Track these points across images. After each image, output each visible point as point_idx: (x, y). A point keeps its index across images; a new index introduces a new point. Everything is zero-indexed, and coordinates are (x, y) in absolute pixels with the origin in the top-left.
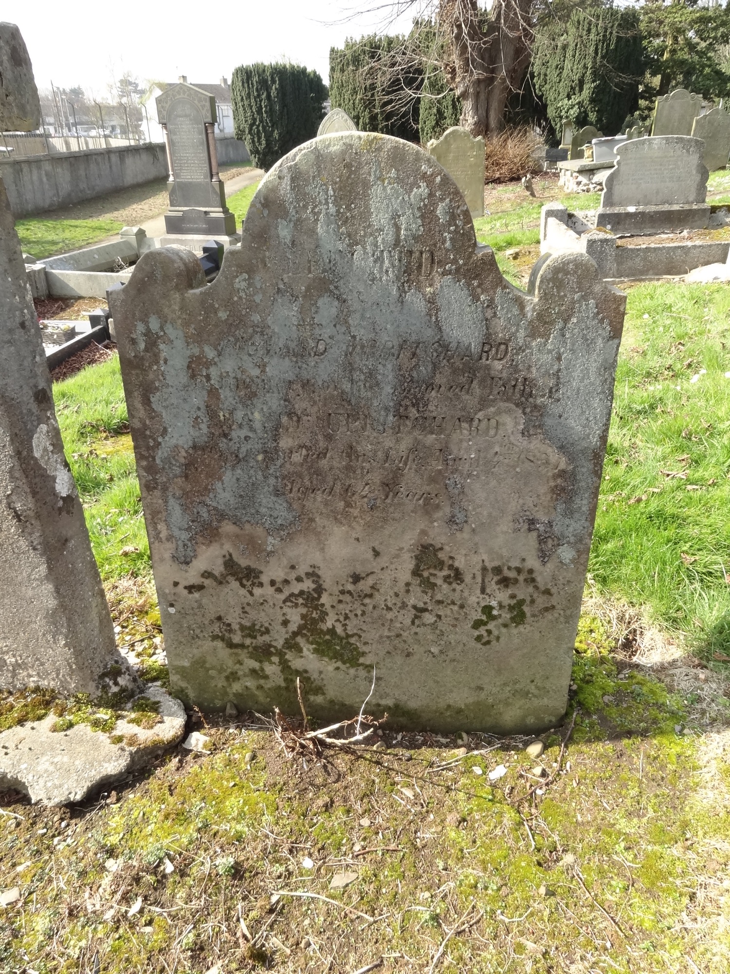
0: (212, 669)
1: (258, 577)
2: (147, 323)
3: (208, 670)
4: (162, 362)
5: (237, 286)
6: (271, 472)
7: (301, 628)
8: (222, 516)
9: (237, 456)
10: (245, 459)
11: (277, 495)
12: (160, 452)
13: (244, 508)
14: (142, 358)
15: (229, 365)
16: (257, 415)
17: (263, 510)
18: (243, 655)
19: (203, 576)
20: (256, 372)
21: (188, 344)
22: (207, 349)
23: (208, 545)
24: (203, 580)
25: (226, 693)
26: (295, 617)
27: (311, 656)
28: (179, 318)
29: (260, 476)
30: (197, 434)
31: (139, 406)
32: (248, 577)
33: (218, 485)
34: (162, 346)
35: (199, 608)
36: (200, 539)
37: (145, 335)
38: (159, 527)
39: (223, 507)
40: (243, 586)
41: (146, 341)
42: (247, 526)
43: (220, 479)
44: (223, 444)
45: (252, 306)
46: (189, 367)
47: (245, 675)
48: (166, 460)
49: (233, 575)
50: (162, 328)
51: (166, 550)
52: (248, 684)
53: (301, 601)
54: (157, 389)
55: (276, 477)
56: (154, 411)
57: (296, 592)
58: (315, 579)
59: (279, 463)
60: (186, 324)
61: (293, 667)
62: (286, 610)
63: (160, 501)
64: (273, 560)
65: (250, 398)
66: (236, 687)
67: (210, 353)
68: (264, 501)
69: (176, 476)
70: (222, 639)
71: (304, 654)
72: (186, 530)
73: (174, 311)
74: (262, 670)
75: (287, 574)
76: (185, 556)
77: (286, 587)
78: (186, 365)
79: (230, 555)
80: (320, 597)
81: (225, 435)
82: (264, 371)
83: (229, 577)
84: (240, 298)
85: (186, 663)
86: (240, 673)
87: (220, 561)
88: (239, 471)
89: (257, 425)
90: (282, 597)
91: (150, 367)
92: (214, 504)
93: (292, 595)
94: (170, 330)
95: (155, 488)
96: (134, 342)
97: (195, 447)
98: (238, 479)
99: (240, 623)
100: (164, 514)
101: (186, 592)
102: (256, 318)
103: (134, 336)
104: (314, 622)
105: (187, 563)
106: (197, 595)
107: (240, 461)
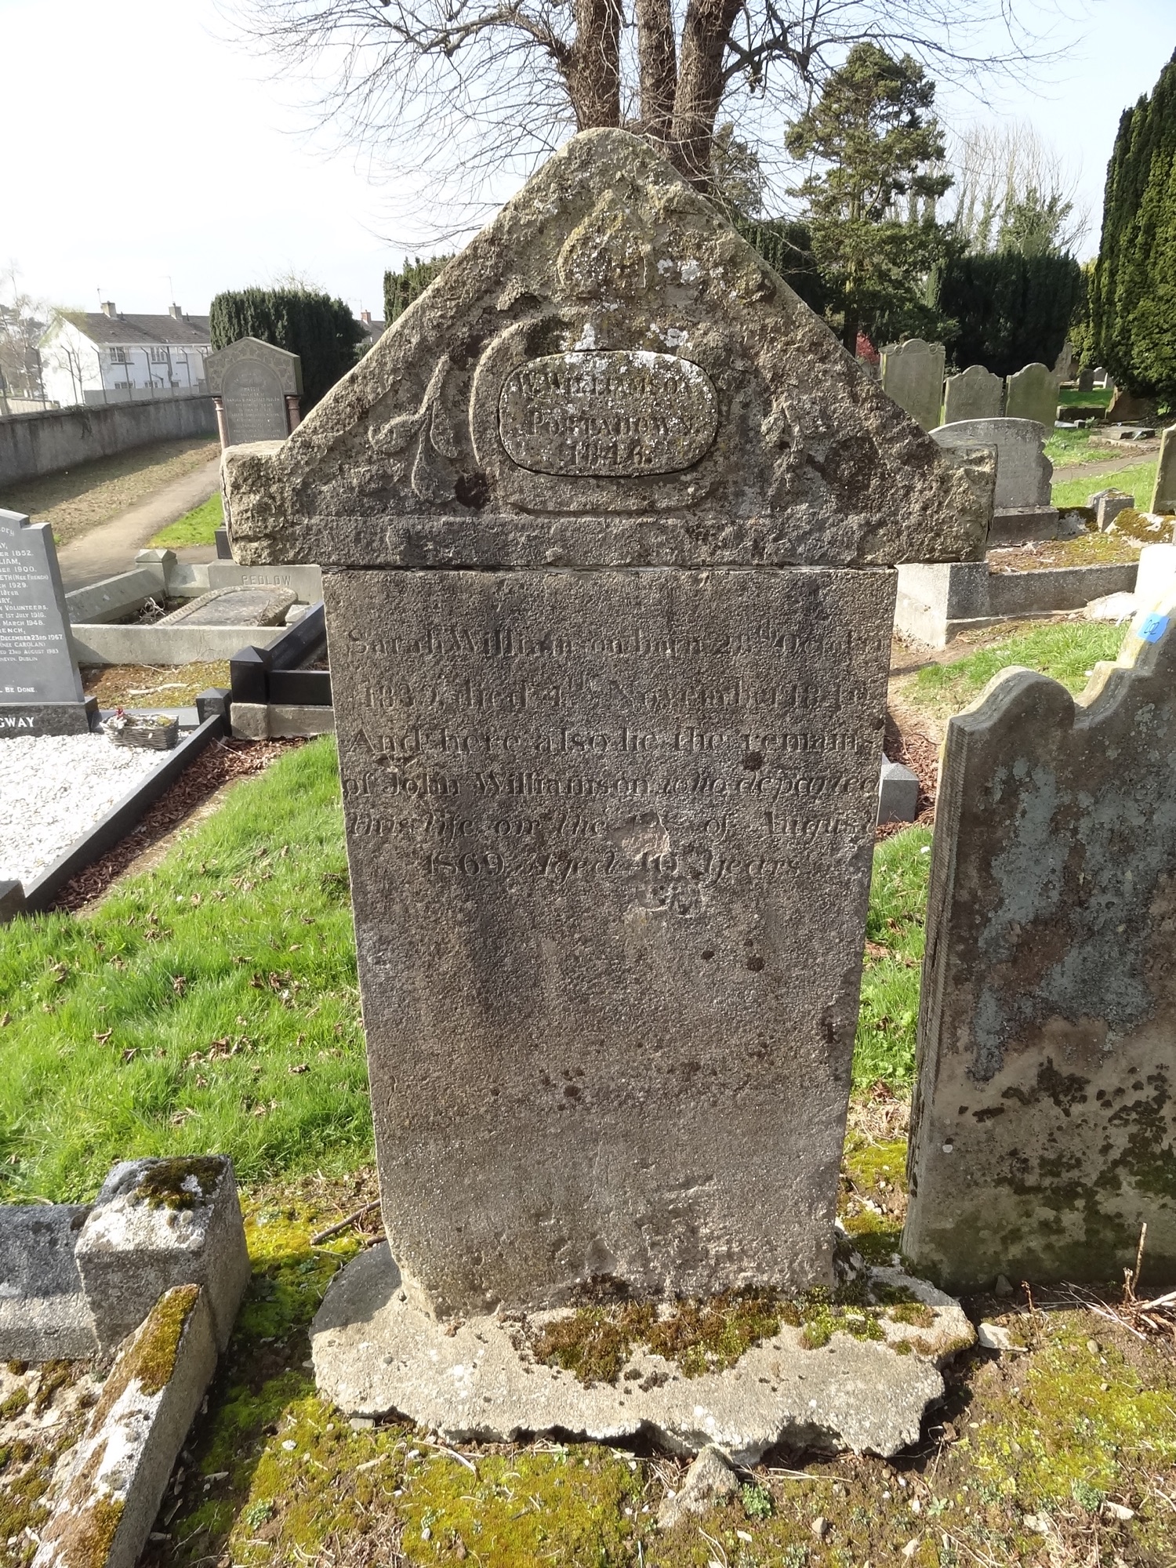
0: (984, 1228)
1: (1081, 1089)
2: (1010, 768)
3: (978, 1230)
4: (1018, 815)
5: (1137, 718)
6: (1132, 946)
7: (1126, 1153)
8: (1050, 1009)
9: (1089, 929)
10: (1101, 933)
11: (1133, 976)
12: (986, 933)
13: (1085, 997)
14: (994, 812)
15: (1106, 815)
16: (1129, 875)
17: (1109, 997)
18: (1035, 1200)
19: (1005, 1095)
20: (1139, 821)
21: (1058, 790)
22: (1082, 796)
23: (1022, 1052)
24: (1004, 1101)
25: (998, 1262)
26: (1121, 1139)
27: (1132, 1192)
28: (1054, 759)
29: (1115, 954)
30: (1044, 904)
31: (974, 873)
32: (1067, 1091)
33: (1058, 968)
34: (1023, 796)
35: (988, 1140)
36: (1013, 1044)
37: (1004, 782)
38: (959, 1032)
39: (1056, 998)
40: (1058, 1103)
41: (1003, 791)
42: (1083, 1021)
43: (1060, 960)
44: (1075, 915)
45: (1152, 741)
46: (1052, 820)
47: (1031, 1232)
48: (994, 942)
49: (1046, 1090)
50: (1029, 774)
51: (960, 1063)
52: (1032, 1244)
53: (1134, 1116)
54: (1003, 849)
55: (1137, 953)
56: (991, 877)
57: (1130, 1104)
58: (1159, 1083)
59: (1143, 934)
60: (1062, 767)
61: (1102, 1212)
62: (1112, 1130)
63: (970, 997)
64: (1108, 1064)
65: (1124, 854)
66: (1015, 1251)
67: (1085, 800)
68: (1114, 985)
69: (1000, 962)
70: (1010, 1182)
71: (1121, 1191)
72: (997, 1033)
73: (1050, 752)
74: (1058, 1220)
75: (1122, 1080)
76: (986, 1070)
77: (1118, 1099)
78: (1049, 816)
79: (1050, 1061)
80: (1160, 1107)
81: (1081, 904)
82: (1150, 820)
83: (1043, 1093)
84: (1140, 733)
85: (949, 1225)
86: (1025, 1229)
87: (1034, 1072)
88: (1089, 948)
89: (1127, 888)
90: (1110, 1113)
91: (1001, 822)
92: (1044, 995)
93: (1124, 1109)
94: (1039, 776)
95: (967, 980)
96: (987, 791)
97: (1035, 922)
98: (1085, 959)
99: (1042, 1158)
100: (971, 1013)
101: (975, 1119)
102: (1155, 755)
103: (990, 785)
104: (1146, 1142)
105: (986, 1079)
106: (989, 1123)
107: (1093, 934)
